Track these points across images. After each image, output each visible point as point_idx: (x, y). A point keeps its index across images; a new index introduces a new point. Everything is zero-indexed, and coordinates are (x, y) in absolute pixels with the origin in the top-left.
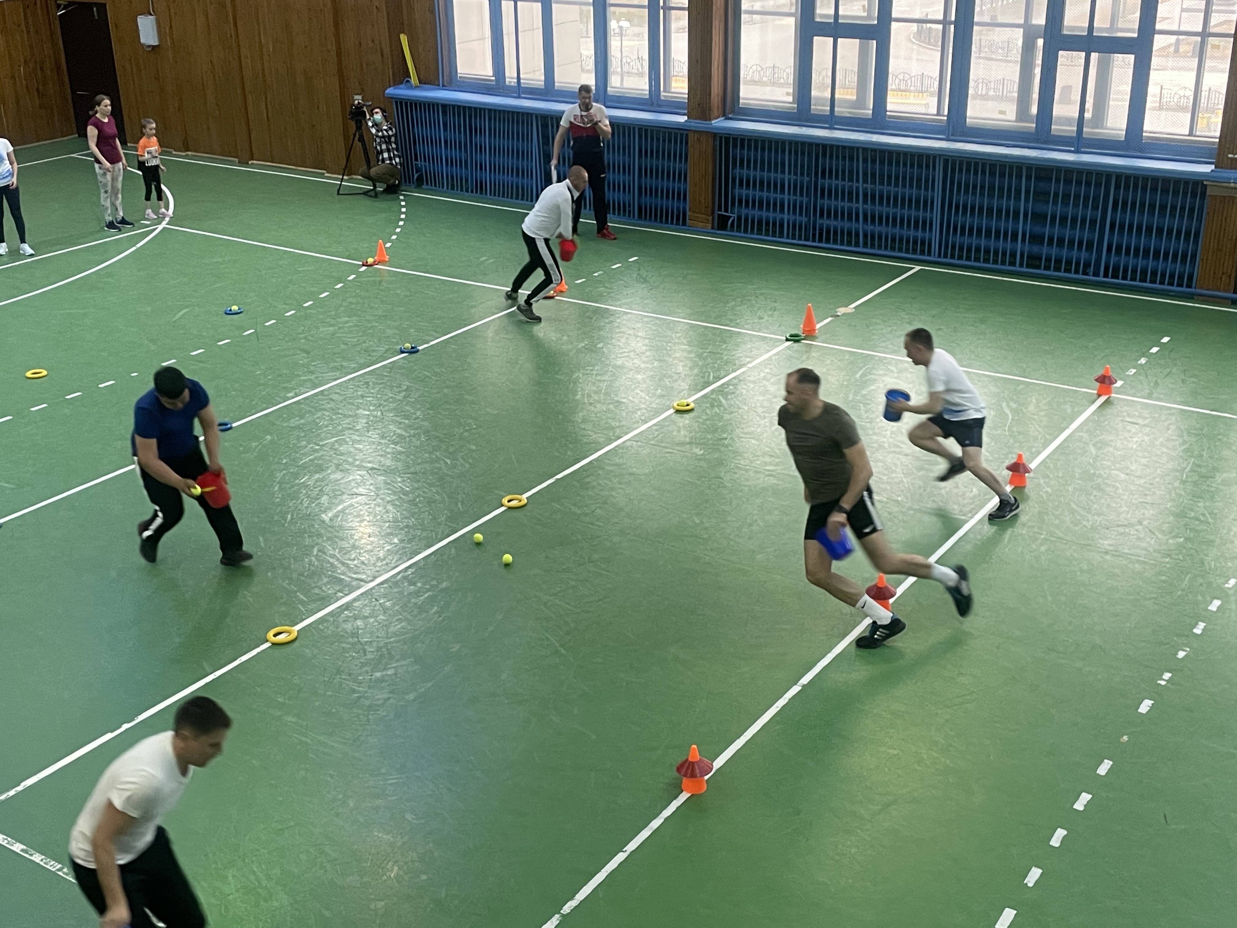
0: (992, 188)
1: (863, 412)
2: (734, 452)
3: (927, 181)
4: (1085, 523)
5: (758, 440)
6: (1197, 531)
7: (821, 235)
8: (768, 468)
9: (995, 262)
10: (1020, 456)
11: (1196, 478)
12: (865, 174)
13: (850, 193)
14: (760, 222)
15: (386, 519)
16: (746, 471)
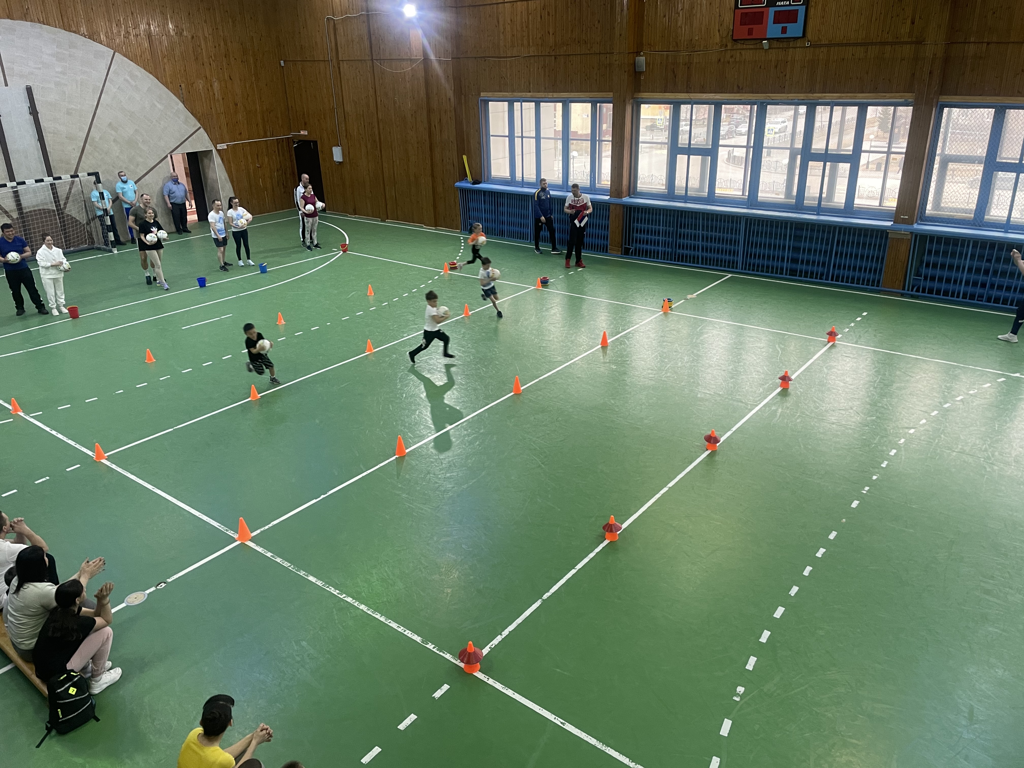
0: (771, 234)
1: (701, 348)
2: (632, 367)
3: (736, 230)
4: (821, 408)
5: (645, 362)
6: (882, 413)
7: (679, 258)
8: (650, 376)
9: (772, 272)
10: (786, 372)
11: (882, 385)
12: (703, 226)
13: (695, 236)
14: (646, 251)
15: (453, 398)
16: (639, 377)
